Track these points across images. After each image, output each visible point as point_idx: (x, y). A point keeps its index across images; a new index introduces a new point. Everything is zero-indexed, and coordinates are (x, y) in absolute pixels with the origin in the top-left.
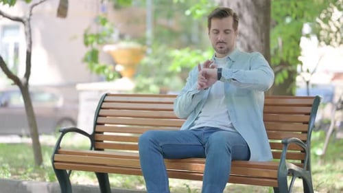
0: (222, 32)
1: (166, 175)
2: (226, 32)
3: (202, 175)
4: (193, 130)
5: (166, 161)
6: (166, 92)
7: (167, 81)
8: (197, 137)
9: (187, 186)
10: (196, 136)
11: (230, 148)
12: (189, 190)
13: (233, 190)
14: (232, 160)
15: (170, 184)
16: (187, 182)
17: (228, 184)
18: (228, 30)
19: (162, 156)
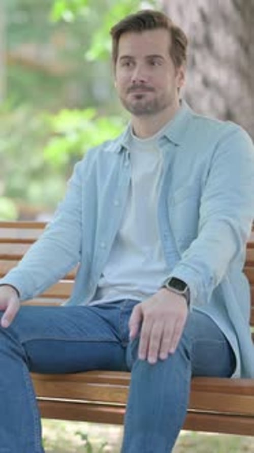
0: (140, 62)
1: (35, 412)
2: (152, 61)
3: (123, 411)
4: (97, 306)
5: (34, 379)
6: (33, 216)
7: (35, 191)
8: (107, 321)
9: (84, 437)
10: (104, 319)
11: (189, 348)
12: (89, 447)
13: (192, 445)
14: (193, 376)
15: (45, 432)
16: (84, 427)
17: (183, 433)
18: (156, 56)
19: (25, 368)
